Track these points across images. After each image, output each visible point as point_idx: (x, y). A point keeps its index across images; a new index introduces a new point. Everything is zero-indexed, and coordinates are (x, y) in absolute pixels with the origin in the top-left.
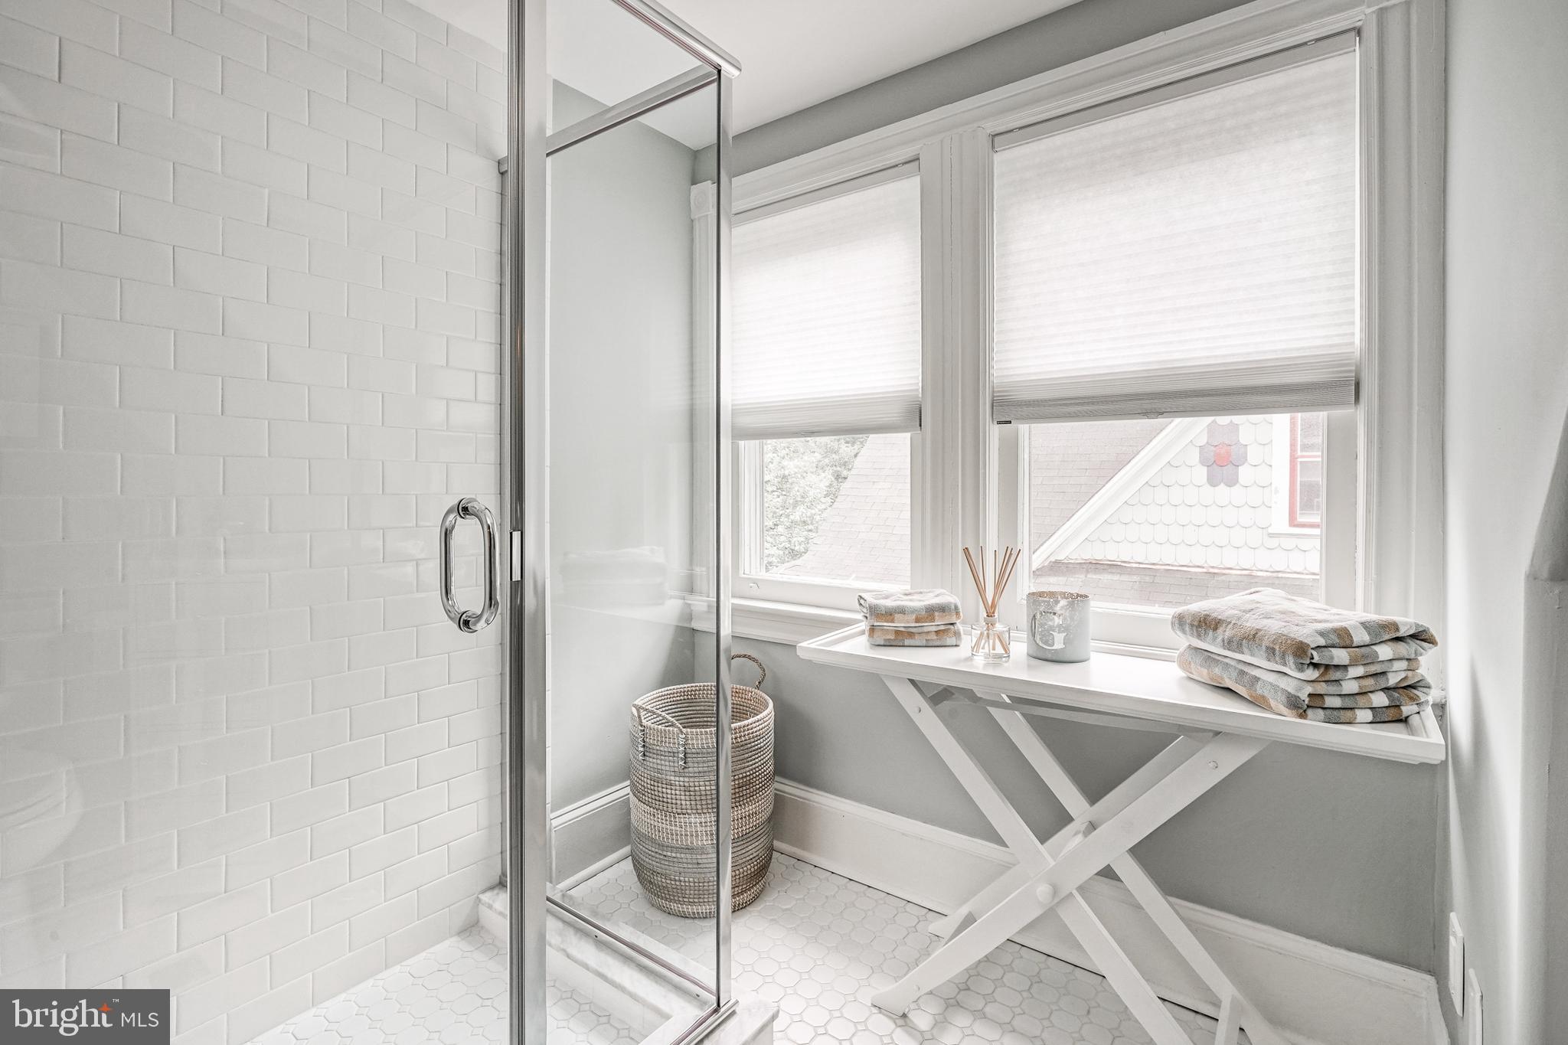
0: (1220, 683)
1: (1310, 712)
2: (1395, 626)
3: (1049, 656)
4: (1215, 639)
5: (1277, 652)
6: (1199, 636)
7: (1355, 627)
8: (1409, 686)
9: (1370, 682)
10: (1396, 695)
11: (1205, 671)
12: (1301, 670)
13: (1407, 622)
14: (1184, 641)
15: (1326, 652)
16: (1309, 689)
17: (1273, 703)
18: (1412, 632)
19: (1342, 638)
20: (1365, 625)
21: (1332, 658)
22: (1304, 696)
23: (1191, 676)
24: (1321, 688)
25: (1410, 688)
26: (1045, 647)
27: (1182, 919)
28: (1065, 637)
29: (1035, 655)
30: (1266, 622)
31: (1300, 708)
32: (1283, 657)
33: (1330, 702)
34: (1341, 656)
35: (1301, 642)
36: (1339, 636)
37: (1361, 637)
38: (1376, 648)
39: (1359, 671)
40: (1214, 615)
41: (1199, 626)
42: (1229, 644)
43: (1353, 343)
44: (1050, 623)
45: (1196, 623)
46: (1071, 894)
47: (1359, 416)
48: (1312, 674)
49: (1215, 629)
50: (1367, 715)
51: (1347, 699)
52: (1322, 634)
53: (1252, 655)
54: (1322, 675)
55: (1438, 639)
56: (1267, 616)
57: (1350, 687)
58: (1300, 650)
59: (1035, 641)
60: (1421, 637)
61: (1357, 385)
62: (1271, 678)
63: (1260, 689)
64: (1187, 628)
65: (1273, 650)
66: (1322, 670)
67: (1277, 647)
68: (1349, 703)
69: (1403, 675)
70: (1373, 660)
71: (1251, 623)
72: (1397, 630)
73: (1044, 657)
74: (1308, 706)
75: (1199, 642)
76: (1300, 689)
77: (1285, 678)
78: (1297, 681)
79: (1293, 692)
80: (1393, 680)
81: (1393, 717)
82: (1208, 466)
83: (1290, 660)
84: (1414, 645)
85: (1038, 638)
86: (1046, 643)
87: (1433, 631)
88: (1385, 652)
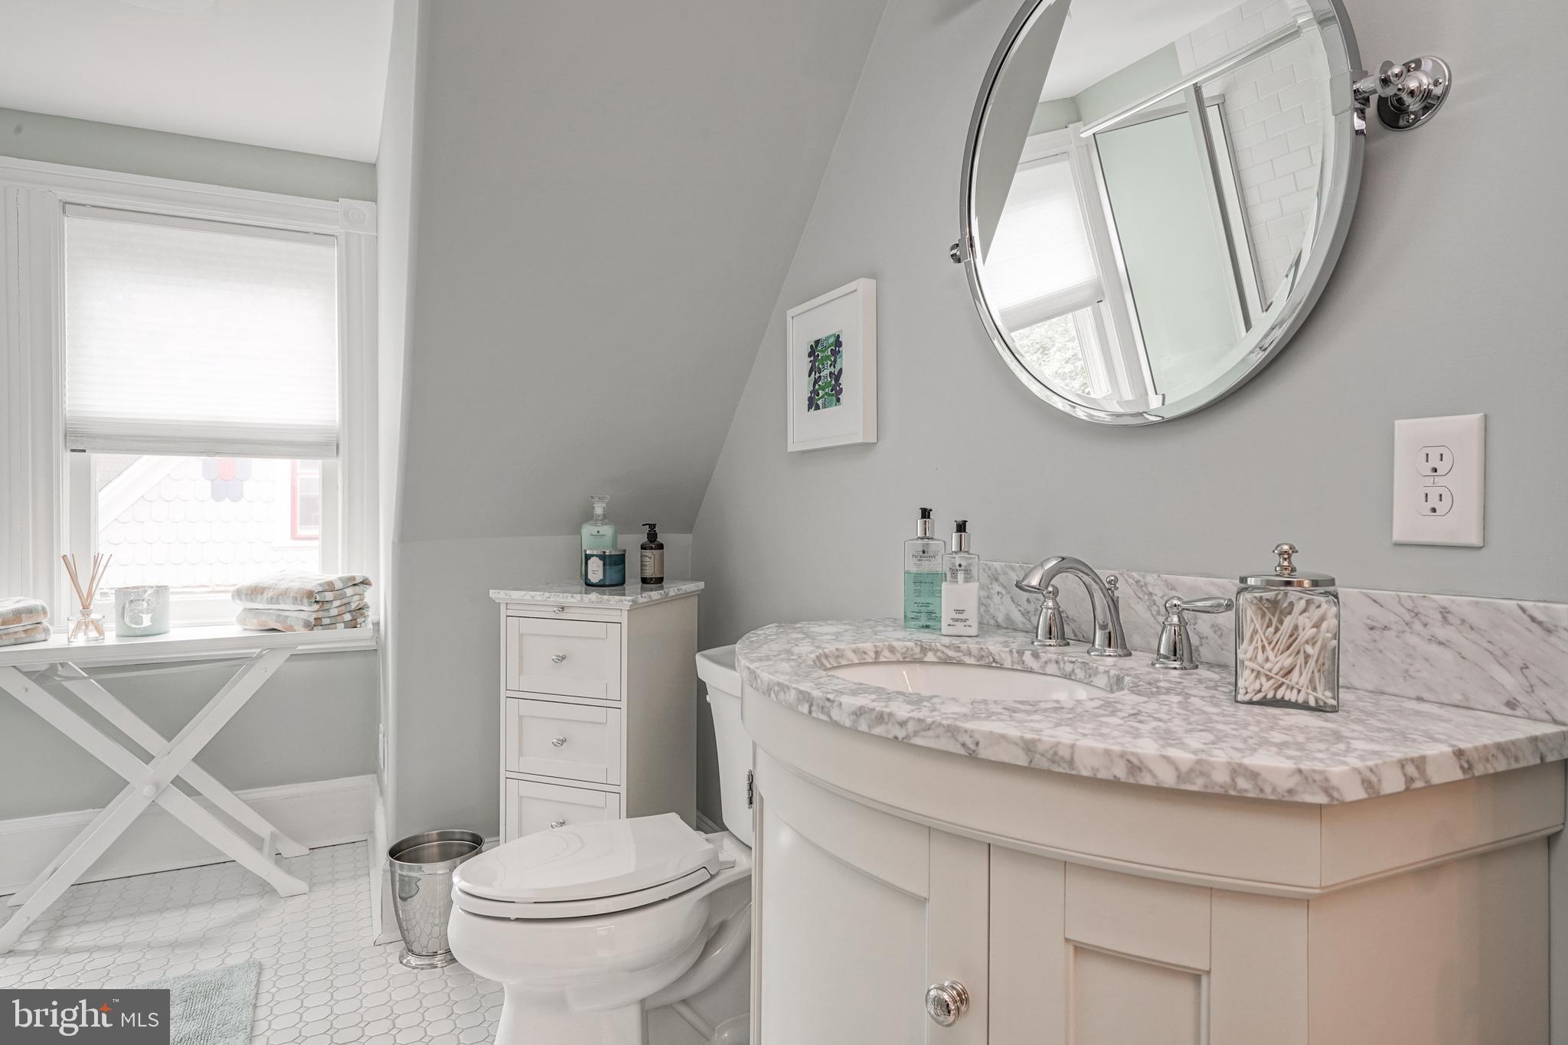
0: (265, 626)
1: (315, 628)
2: (353, 578)
3: (139, 633)
4: (262, 599)
5: (298, 599)
6: (252, 600)
7: (336, 580)
8: (360, 609)
9: (343, 608)
10: (354, 613)
11: (255, 621)
12: (310, 605)
13: (359, 575)
14: (239, 606)
15: (323, 594)
16: (315, 615)
17: (296, 628)
18: (361, 580)
19: (330, 586)
20: (341, 579)
21: (325, 597)
22: (312, 620)
23: (247, 627)
24: (320, 614)
25: (361, 609)
26: (133, 626)
27: (242, 800)
28: (152, 618)
29: (125, 634)
30: (291, 584)
31: (309, 626)
32: (301, 600)
33: (326, 621)
34: (329, 596)
35: (311, 591)
36: (329, 586)
37: (339, 585)
38: (345, 590)
39: (337, 603)
40: (261, 585)
41: (252, 594)
42: (271, 601)
43: (335, 421)
44: (140, 608)
45: (249, 592)
46: (168, 786)
47: (338, 464)
48: (316, 607)
49: (262, 593)
50: (343, 625)
51: (332, 619)
52: (320, 585)
53: (285, 603)
54: (321, 607)
55: (372, 582)
56: (291, 581)
57: (334, 612)
58: (310, 594)
59: (125, 623)
60: (365, 582)
61: (338, 445)
62: (295, 614)
63: (289, 622)
64: (243, 597)
65: (296, 597)
66: (321, 603)
67: (298, 596)
68: (333, 621)
69: (357, 603)
70: (344, 596)
71: (283, 586)
72: (355, 580)
73: (134, 634)
74: (314, 625)
75: (253, 604)
76: (309, 616)
77: (303, 612)
78: (309, 611)
79: (305, 618)
80: (353, 606)
81: (353, 624)
82: (211, 480)
83: (305, 601)
84: (362, 587)
85: (127, 620)
86: (136, 623)
87: (370, 579)
88: (349, 591)
